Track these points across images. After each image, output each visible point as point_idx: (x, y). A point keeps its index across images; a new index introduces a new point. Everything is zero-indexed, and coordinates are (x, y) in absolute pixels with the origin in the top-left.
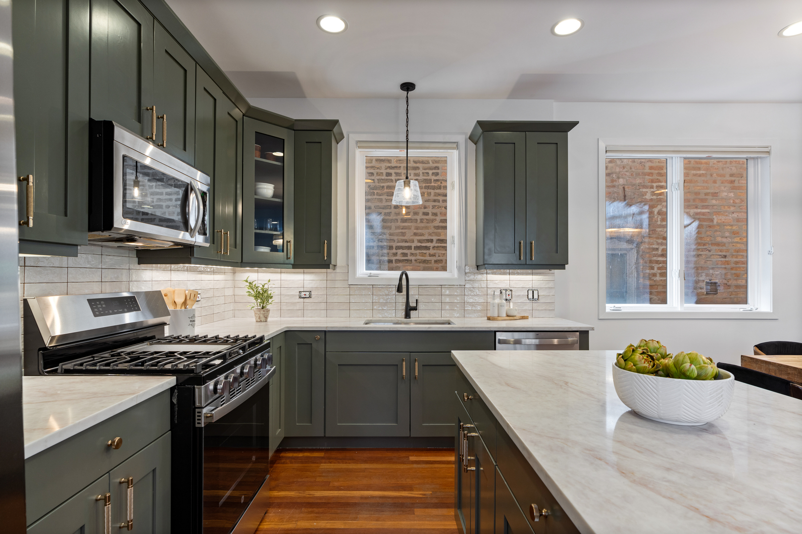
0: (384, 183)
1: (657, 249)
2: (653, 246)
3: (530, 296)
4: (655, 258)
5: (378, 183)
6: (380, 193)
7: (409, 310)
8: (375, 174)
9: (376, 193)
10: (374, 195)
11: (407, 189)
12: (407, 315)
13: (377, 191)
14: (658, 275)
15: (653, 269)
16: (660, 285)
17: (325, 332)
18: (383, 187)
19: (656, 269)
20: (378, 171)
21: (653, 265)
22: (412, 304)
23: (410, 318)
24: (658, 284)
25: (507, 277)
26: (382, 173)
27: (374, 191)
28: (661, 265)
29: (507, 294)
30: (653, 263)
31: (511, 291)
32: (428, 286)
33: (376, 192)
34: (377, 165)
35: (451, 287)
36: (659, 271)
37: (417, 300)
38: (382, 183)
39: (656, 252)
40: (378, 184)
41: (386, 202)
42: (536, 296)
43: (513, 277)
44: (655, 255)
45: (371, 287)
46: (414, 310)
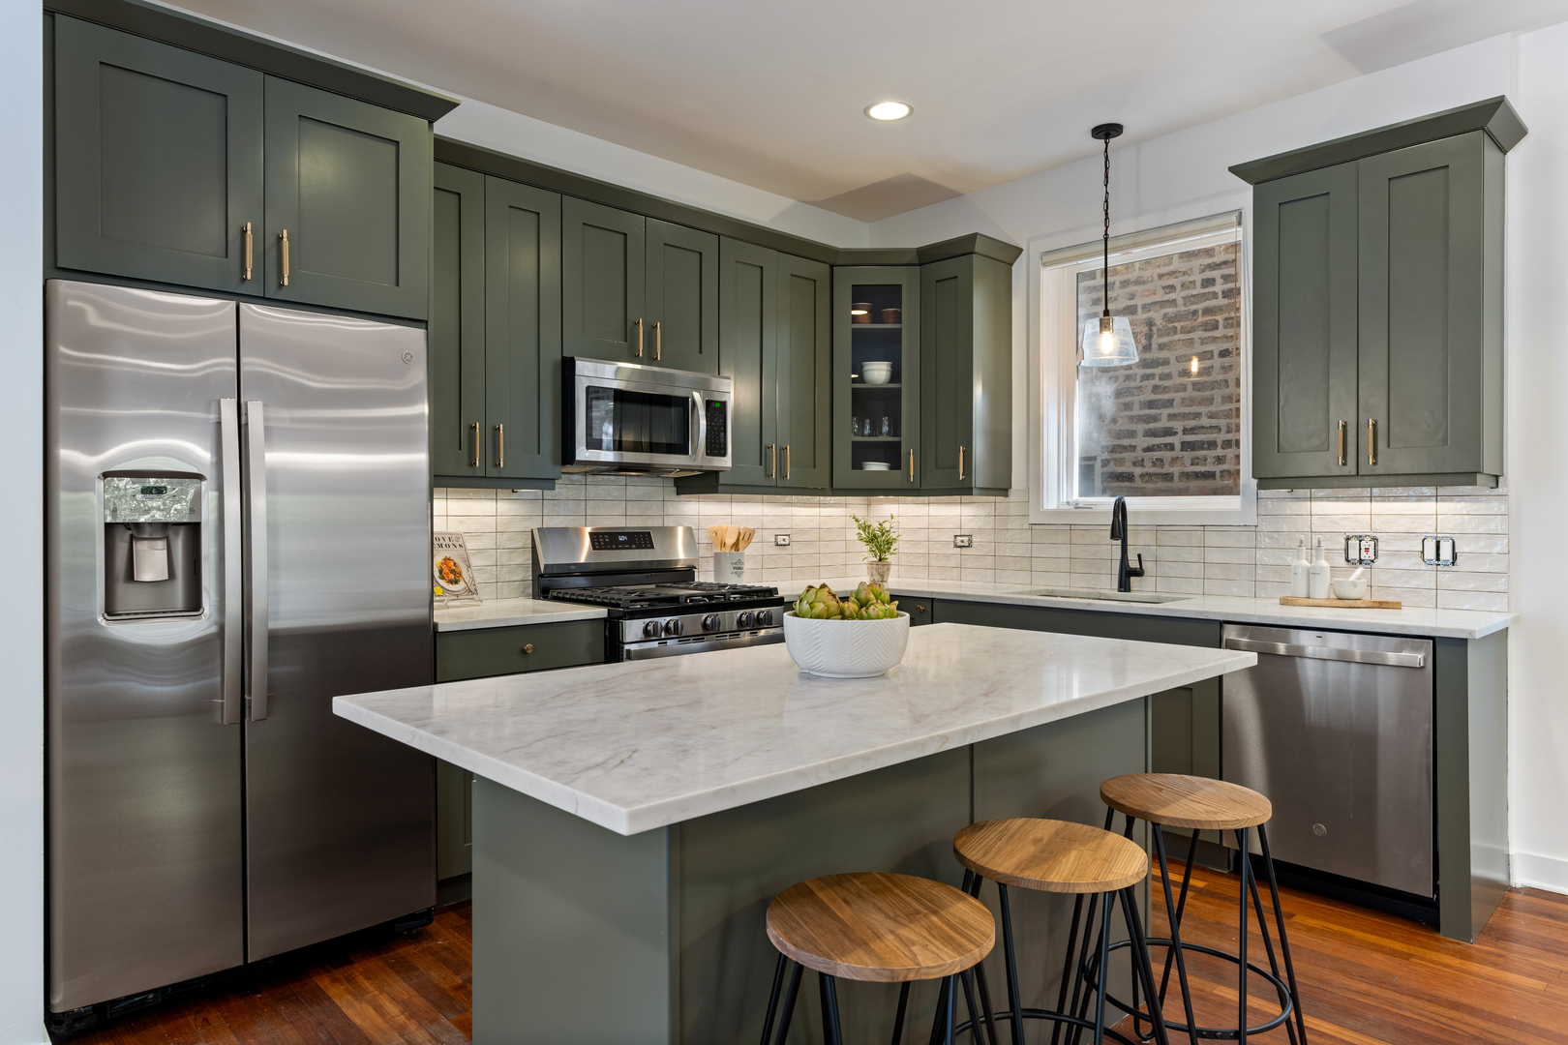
0: (1197, 303)
3: (1430, 553)
5: (1185, 305)
6: (1190, 326)
7: (1128, 575)
8: (1178, 287)
9: (1179, 327)
10: (1175, 333)
11: (1106, 334)
12: (1124, 586)
13: (1182, 324)
17: (932, 599)
18: (1195, 312)
20: (1186, 278)
22: (1134, 564)
23: (1129, 591)
25: (1363, 507)
26: (1193, 282)
27: (1175, 324)
29: (1361, 552)
31: (1375, 539)
32: (1175, 528)
33: (1178, 325)
34: (1182, 266)
35: (1223, 528)
37: (1139, 556)
38: (1193, 304)
40: (1183, 308)
41: (1202, 344)
42: (1446, 553)
43: (1379, 507)
45: (1068, 527)
46: (1135, 575)
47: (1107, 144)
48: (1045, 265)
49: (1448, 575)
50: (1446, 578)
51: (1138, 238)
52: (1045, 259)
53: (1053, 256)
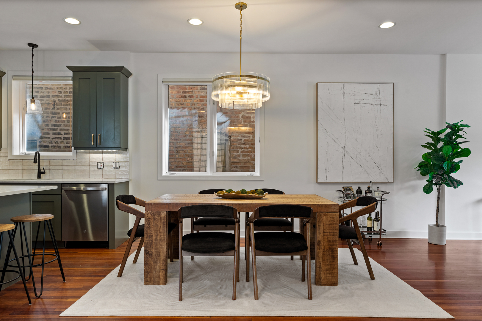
0: (68, 98)
1: (241, 140)
2: (239, 138)
3: (114, 166)
4: (239, 145)
5: (65, 98)
6: (66, 104)
7: (40, 174)
8: (63, 92)
9: (63, 104)
10: (62, 105)
11: (33, 104)
12: (39, 177)
13: (64, 103)
14: (241, 156)
15: (238, 152)
16: (242, 162)
18: (67, 100)
19: (240, 152)
20: (65, 90)
21: (238, 150)
22: (42, 170)
23: (41, 178)
24: (241, 161)
25: (101, 155)
26: (67, 92)
27: (62, 103)
28: (243, 150)
29: (100, 166)
30: (238, 148)
31: (103, 163)
32: (55, 160)
33: (63, 103)
34: (64, 87)
35: (67, 160)
36: (242, 153)
37: (44, 168)
38: (67, 98)
39: (240, 142)
40: (64, 99)
41: (70, 110)
42: (118, 166)
43: (104, 155)
44: (240, 144)
45: (22, 160)
46: (43, 174)
47: (33, 49)
48: (14, 79)
49: (118, 171)
50: (118, 172)
51: (43, 78)
52: (14, 78)
53: (17, 77)
